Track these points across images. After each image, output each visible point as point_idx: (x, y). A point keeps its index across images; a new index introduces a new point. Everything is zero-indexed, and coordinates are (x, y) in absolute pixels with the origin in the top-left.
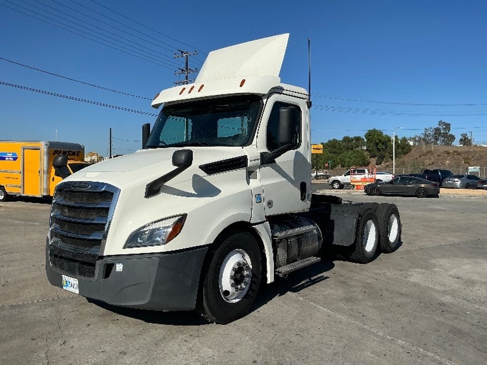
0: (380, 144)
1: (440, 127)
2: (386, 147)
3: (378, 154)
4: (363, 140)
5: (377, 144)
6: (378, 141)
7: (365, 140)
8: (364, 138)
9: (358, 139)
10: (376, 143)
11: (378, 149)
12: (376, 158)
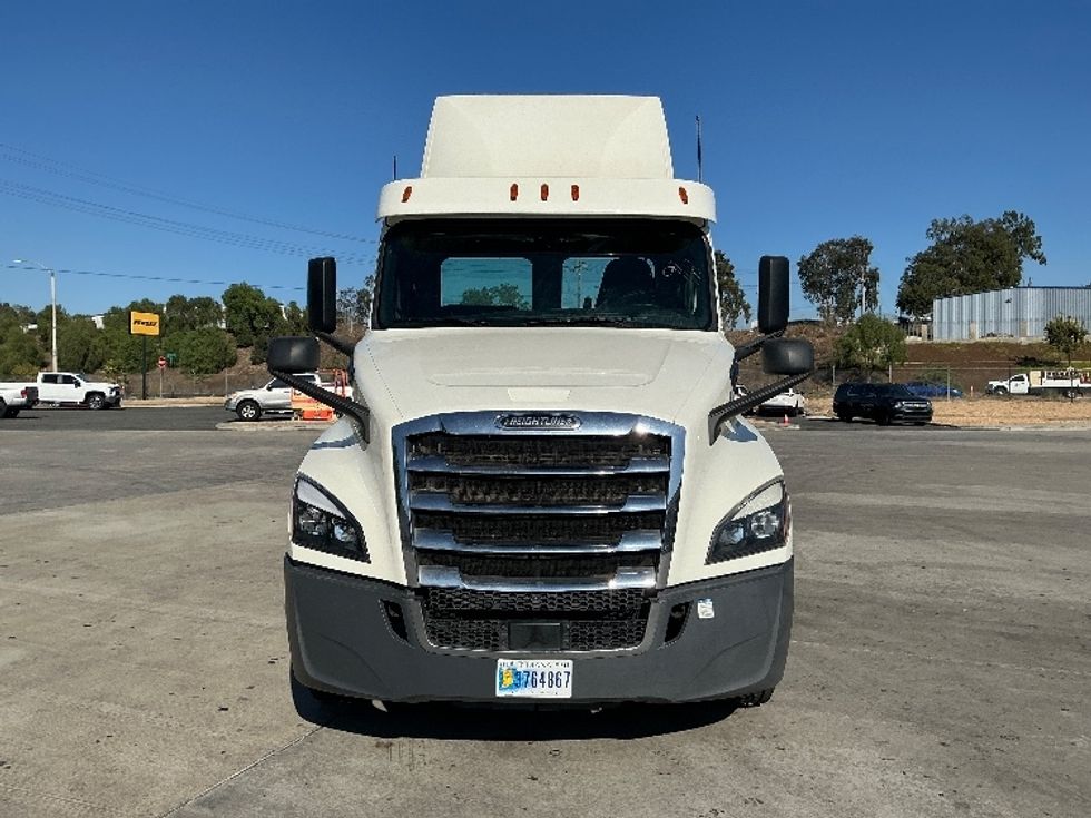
0: (258, 318)
1: (368, 288)
2: (272, 324)
3: (255, 340)
4: (219, 306)
5: (251, 318)
6: (253, 311)
7: (224, 308)
8: (221, 302)
9: (206, 304)
10: (250, 315)
11: (254, 329)
12: (251, 349)
